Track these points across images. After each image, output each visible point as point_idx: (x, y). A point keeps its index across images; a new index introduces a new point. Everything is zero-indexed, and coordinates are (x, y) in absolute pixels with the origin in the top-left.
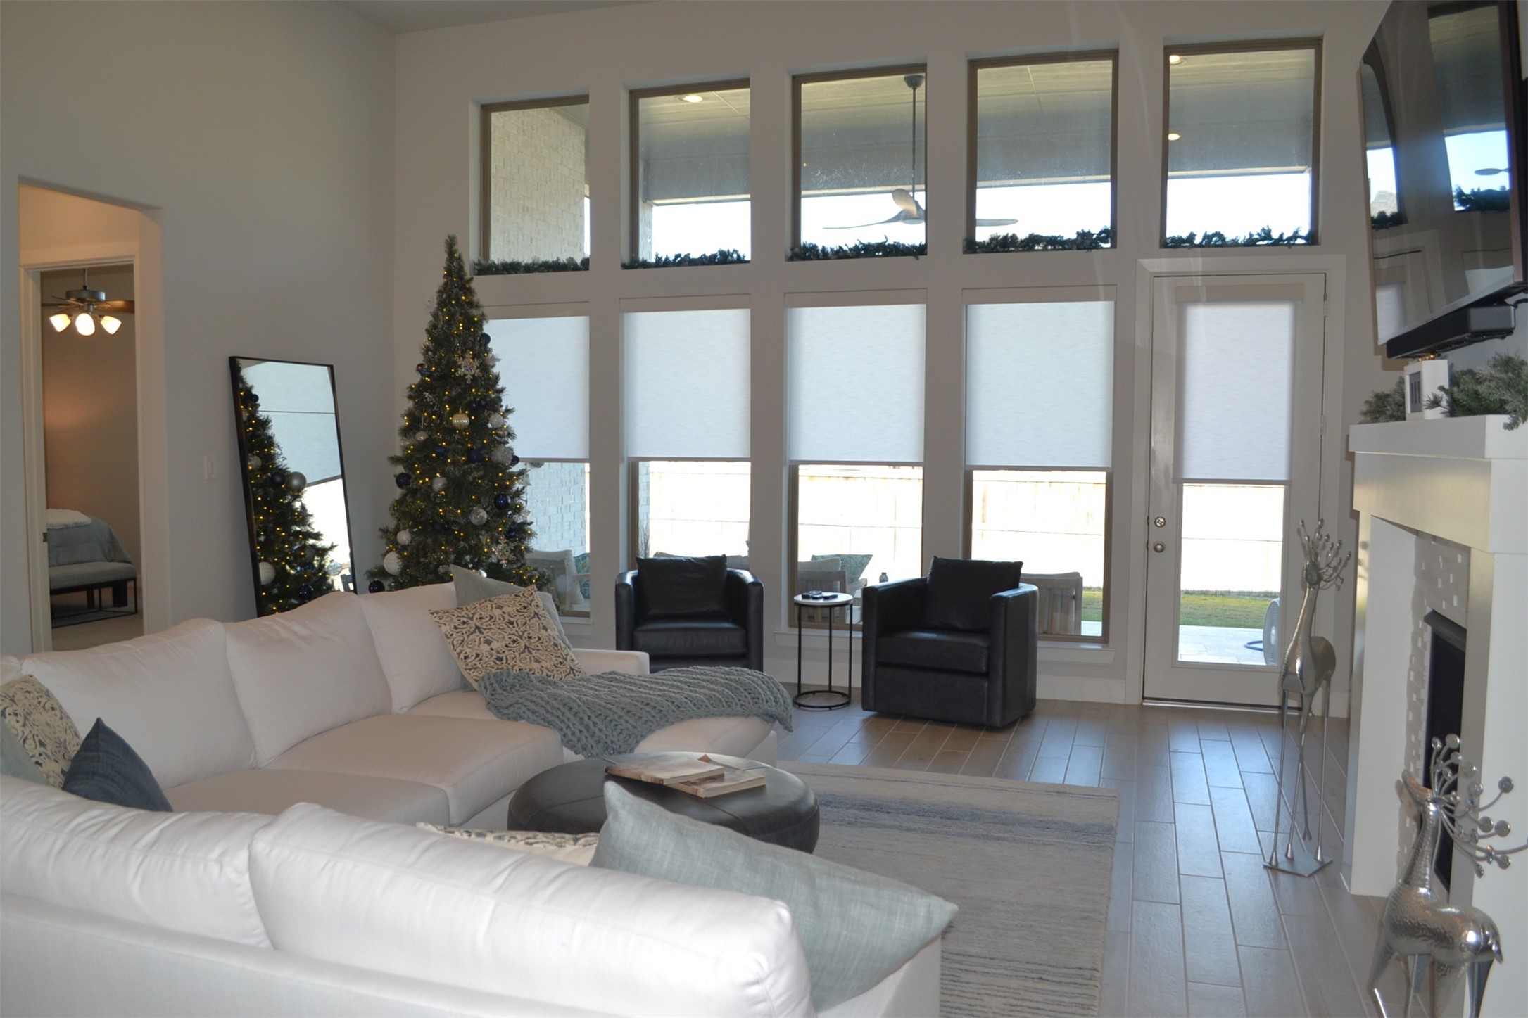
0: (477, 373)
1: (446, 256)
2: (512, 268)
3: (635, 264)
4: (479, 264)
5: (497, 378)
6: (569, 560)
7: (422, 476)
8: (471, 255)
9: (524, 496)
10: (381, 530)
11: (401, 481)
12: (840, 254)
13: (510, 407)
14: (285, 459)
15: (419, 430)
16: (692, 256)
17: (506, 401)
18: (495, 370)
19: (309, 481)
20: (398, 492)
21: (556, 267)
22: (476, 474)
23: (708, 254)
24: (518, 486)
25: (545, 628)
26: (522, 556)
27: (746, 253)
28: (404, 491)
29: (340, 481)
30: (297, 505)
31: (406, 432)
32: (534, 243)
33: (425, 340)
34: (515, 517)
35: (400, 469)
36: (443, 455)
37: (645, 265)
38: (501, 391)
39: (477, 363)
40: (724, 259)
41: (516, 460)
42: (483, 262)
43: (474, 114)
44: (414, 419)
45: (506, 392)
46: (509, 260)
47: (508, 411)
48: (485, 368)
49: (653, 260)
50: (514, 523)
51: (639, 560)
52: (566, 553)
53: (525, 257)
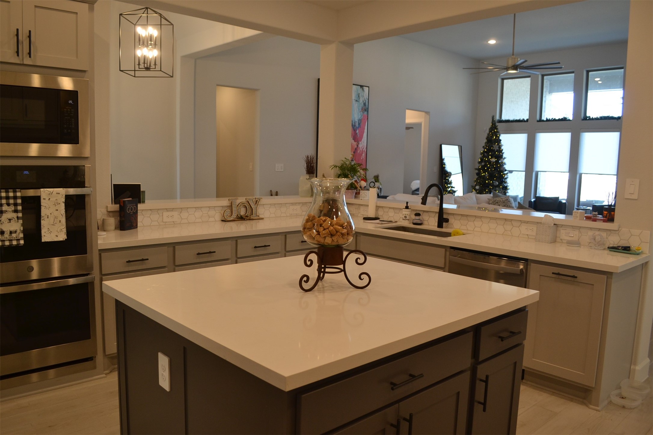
0: (498, 149)
1: (492, 120)
2: (508, 121)
3: (541, 120)
4: (499, 120)
5: (502, 150)
6: (518, 198)
7: (483, 173)
8: (498, 118)
9: (507, 179)
10: (471, 186)
11: (478, 174)
12: (597, 119)
13: (505, 157)
14: (447, 168)
15: (482, 162)
16: (556, 119)
17: (504, 156)
18: (502, 148)
19: (452, 174)
20: (477, 177)
21: (519, 121)
22: (496, 173)
23: (561, 118)
24: (506, 177)
25: (511, 204)
26: (506, 194)
27: (571, 118)
28: (478, 177)
29: (461, 174)
30: (450, 180)
31: (479, 163)
32: (514, 111)
33: (485, 141)
34: (505, 184)
35: (477, 171)
36: (488, 168)
37: (543, 121)
38: (503, 153)
39: (498, 146)
40: (565, 119)
41: (506, 170)
42: (500, 119)
43: (500, 81)
44: (482, 159)
45: (504, 153)
46: (507, 119)
47: (505, 158)
48: (500, 147)
49: (545, 119)
50: (504, 186)
51: (536, 196)
52: (517, 196)
53: (511, 118)
